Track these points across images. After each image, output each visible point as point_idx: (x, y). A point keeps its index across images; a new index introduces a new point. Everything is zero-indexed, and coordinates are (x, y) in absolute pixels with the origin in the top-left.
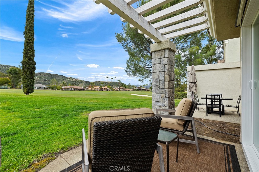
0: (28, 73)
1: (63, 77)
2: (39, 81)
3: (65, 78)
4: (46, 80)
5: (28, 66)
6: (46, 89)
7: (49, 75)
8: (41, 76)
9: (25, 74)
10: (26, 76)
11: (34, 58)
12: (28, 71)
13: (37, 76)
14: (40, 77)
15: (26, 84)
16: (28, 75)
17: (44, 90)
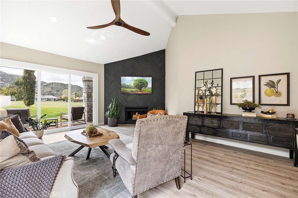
0: (28, 87)
1: (77, 88)
2: (51, 92)
3: (80, 88)
4: (59, 91)
5: (28, 80)
6: (57, 100)
7: (62, 85)
8: (53, 86)
9: (25, 87)
10: (27, 89)
11: (34, 73)
12: (28, 85)
13: (48, 86)
14: (52, 88)
15: (27, 97)
16: (29, 89)
17: (55, 102)
